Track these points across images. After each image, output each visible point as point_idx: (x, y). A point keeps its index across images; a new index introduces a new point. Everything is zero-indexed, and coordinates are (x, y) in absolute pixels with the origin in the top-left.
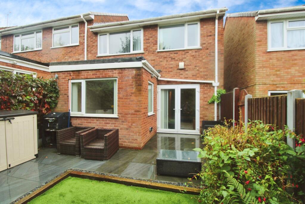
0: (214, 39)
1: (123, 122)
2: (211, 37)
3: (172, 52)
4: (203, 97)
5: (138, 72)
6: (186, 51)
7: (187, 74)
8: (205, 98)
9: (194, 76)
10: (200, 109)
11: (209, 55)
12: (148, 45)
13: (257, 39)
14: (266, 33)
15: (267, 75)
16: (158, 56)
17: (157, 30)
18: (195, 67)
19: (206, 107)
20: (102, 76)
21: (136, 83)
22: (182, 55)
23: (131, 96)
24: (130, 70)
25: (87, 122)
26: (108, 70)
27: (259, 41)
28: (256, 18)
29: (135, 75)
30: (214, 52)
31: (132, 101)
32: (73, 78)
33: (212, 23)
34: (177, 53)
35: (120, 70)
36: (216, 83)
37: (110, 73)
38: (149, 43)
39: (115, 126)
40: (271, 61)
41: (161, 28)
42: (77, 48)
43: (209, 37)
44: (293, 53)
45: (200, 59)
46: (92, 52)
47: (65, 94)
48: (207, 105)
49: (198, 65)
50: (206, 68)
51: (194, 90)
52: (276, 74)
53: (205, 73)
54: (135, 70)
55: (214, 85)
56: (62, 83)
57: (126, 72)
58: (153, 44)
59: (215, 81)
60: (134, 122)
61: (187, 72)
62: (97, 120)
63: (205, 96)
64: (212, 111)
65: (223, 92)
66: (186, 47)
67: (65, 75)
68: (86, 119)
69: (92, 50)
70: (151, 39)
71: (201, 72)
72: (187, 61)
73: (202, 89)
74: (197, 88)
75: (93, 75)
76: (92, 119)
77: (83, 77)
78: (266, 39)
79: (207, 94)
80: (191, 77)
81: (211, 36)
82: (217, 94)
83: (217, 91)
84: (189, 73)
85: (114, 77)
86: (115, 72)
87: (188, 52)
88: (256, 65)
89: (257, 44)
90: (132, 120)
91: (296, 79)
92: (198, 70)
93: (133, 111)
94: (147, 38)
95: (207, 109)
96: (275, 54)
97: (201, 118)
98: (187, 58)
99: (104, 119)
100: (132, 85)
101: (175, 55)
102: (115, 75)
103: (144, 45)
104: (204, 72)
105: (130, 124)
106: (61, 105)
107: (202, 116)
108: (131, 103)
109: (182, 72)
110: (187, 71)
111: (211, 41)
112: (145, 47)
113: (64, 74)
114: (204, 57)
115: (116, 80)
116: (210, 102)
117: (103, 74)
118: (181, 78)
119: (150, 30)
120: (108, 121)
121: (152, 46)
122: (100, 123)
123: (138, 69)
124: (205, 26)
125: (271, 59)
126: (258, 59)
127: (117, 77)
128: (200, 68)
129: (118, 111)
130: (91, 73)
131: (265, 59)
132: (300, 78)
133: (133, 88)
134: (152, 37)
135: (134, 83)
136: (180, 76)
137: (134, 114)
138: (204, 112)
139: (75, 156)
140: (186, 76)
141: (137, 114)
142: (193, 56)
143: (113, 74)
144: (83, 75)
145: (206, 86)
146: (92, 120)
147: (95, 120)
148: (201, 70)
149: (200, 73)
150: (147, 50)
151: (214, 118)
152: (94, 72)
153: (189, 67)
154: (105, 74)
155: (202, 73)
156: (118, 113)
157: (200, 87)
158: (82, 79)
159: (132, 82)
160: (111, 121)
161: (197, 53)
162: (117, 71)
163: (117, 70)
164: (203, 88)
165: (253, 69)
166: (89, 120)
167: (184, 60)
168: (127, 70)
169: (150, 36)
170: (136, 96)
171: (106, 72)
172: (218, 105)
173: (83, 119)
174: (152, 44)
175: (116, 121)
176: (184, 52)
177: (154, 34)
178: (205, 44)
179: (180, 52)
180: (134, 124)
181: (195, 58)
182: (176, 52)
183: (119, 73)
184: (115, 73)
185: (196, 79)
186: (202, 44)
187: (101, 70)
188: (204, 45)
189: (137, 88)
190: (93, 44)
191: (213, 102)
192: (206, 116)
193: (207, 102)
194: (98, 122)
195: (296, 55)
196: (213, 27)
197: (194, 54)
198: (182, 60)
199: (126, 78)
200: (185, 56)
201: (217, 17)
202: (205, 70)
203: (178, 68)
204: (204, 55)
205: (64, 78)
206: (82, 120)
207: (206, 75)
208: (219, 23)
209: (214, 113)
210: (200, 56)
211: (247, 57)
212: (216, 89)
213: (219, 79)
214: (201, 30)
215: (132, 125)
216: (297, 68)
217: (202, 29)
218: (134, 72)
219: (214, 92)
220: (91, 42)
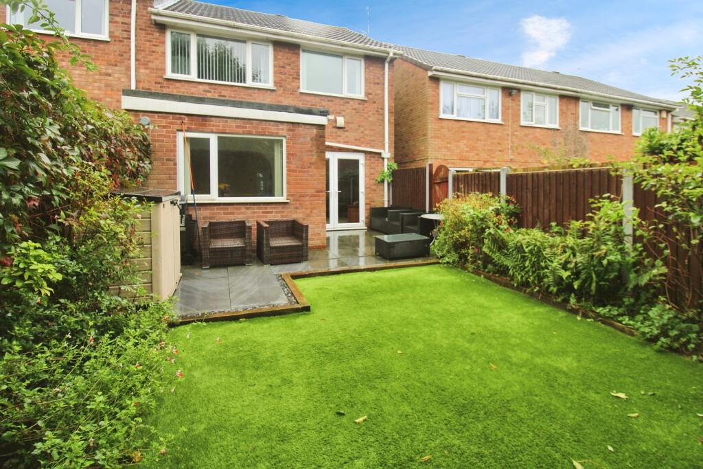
0: (383, 90)
1: (297, 208)
2: (378, 86)
3: (324, 98)
4: (369, 174)
5: (321, 131)
6: (346, 100)
7: (347, 137)
8: (371, 174)
9: (358, 141)
10: (366, 191)
11: (377, 111)
12: (283, 77)
13: (430, 101)
14: (438, 95)
15: (439, 148)
16: (300, 101)
17: (299, 55)
18: (359, 126)
19: (374, 187)
20: (256, 132)
21: (318, 148)
22: (340, 105)
23: (309, 167)
24: (308, 127)
25: (224, 213)
26: (268, 123)
27: (432, 104)
28: (430, 74)
29: (316, 136)
30: (383, 109)
31: (311, 176)
32: (188, 127)
33: (380, 66)
34: (332, 101)
35: (291, 125)
36: (387, 153)
37: (273, 128)
38: (285, 74)
39: (282, 216)
40: (442, 130)
41: (304, 51)
42: (102, 46)
43: (376, 85)
44: (462, 123)
45: (366, 115)
46: (151, 65)
47: (168, 160)
48: (375, 185)
49: (362, 124)
50: (373, 130)
51: (356, 163)
52: (448, 147)
53: (372, 138)
54: (316, 129)
55: (383, 156)
56: (158, 135)
57: (301, 130)
58: (293, 78)
59: (384, 149)
60: (314, 208)
61: (347, 134)
62: (247, 209)
63: (372, 171)
64: (382, 193)
65: (395, 166)
66: (345, 94)
67: (169, 121)
68: (222, 207)
69: (149, 62)
70: (288, 67)
71: (367, 135)
72: (347, 116)
73: (368, 162)
74: (361, 158)
75: (237, 127)
76: (235, 206)
77: (214, 129)
78: (439, 102)
79: (374, 169)
80: (353, 141)
81: (378, 84)
82: (388, 169)
83: (388, 165)
84: (351, 135)
85: (280, 136)
86: (281, 126)
87: (348, 103)
88: (429, 134)
89: (430, 106)
90: (311, 204)
91: (465, 154)
92: (362, 132)
93: (313, 191)
94: (282, 64)
95: (375, 190)
96: (446, 122)
97: (366, 204)
98: (348, 111)
99: (262, 206)
100: (311, 151)
101: (330, 103)
102: (281, 132)
103: (275, 76)
104: (370, 136)
105: (308, 211)
106: (156, 181)
107: (368, 201)
108: (309, 178)
109: (340, 132)
110: (347, 131)
111: (378, 92)
112: (277, 79)
113: (164, 118)
114: (370, 113)
115: (282, 140)
116: (379, 180)
117: (258, 128)
118: (339, 142)
119: (287, 50)
120: (269, 209)
121: (290, 80)
122: (254, 213)
123: (322, 127)
124: (371, 68)
125: (442, 128)
126: (431, 126)
127: (285, 137)
128: (365, 130)
129: (288, 191)
130: (233, 124)
131: (436, 127)
132: (468, 154)
133: (312, 155)
134: (289, 65)
135: (314, 148)
136: (336, 139)
137: (315, 196)
138: (370, 195)
139: (245, 265)
140: (346, 140)
141: (319, 196)
142: (355, 109)
143: (278, 129)
144: (213, 126)
145: (373, 157)
146: (236, 209)
147: (243, 209)
148: (367, 132)
149: (366, 137)
150: (280, 86)
151: (384, 204)
152: (240, 123)
153: (350, 125)
154: (262, 129)
155: (368, 138)
156: (288, 195)
157: (366, 157)
158: (212, 132)
159: (312, 147)
160: (275, 208)
161: (361, 106)
162: (285, 127)
163: (285, 124)
164: (368, 160)
165: (423, 138)
166: (230, 209)
167: (343, 113)
168: (303, 126)
169: (286, 61)
170: (316, 168)
171: (264, 125)
172: (389, 184)
173: (215, 207)
174: (291, 77)
175: (283, 208)
176: (342, 101)
177: (293, 59)
178: (370, 94)
179: (338, 100)
180: (314, 211)
181: (357, 112)
182: (330, 99)
183: (289, 130)
184: (283, 130)
185: (360, 146)
186: (367, 94)
187: (254, 121)
188: (371, 96)
189: (318, 157)
190: (154, 48)
191: (383, 181)
192: (373, 202)
193: (374, 181)
194: (249, 211)
195: (464, 127)
196: (382, 73)
197: (356, 106)
198: (339, 113)
199: (302, 140)
200: (344, 108)
201: (388, 60)
202: (372, 133)
203: (334, 125)
204: (370, 111)
205: (164, 127)
206: (214, 209)
207: (373, 141)
208: (389, 68)
209: (383, 196)
210: (365, 111)
211: (412, 120)
212: (386, 161)
213: (389, 147)
214: (365, 72)
215: (311, 212)
216: (465, 142)
217: (367, 70)
218: (315, 131)
219: (383, 166)
220: (148, 43)
